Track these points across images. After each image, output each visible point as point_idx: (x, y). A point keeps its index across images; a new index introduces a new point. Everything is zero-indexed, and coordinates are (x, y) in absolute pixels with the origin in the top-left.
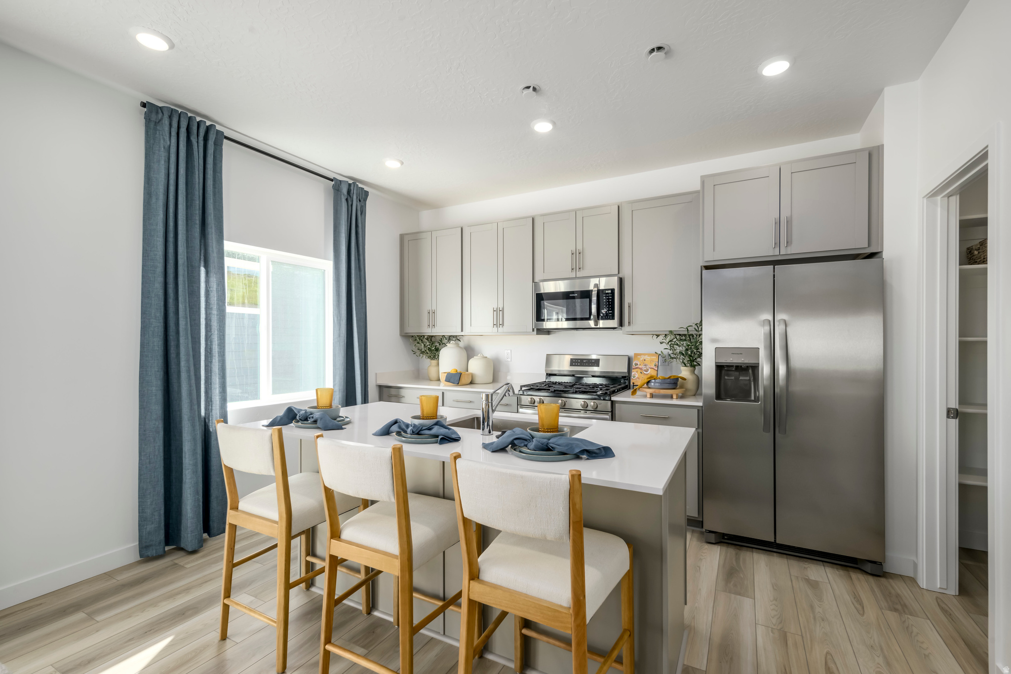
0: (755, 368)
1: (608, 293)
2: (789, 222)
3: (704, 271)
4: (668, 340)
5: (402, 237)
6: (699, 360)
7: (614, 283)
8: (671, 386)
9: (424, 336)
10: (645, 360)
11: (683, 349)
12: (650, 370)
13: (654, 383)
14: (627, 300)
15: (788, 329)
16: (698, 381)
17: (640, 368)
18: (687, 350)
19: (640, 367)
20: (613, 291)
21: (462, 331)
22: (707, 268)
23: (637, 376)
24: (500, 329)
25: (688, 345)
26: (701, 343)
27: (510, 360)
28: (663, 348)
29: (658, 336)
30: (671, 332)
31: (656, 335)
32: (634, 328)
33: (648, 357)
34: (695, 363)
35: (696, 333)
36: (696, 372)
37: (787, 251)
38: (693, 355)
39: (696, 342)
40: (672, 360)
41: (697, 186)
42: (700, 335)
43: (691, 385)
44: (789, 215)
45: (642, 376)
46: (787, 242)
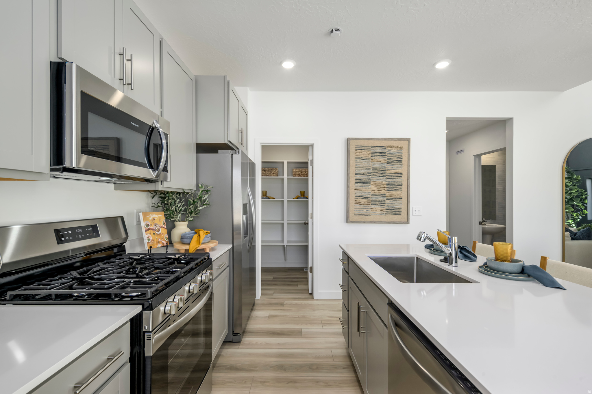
10: (154, 219)
12: (161, 229)
19: (152, 227)
33: (156, 216)
45: (155, 237)
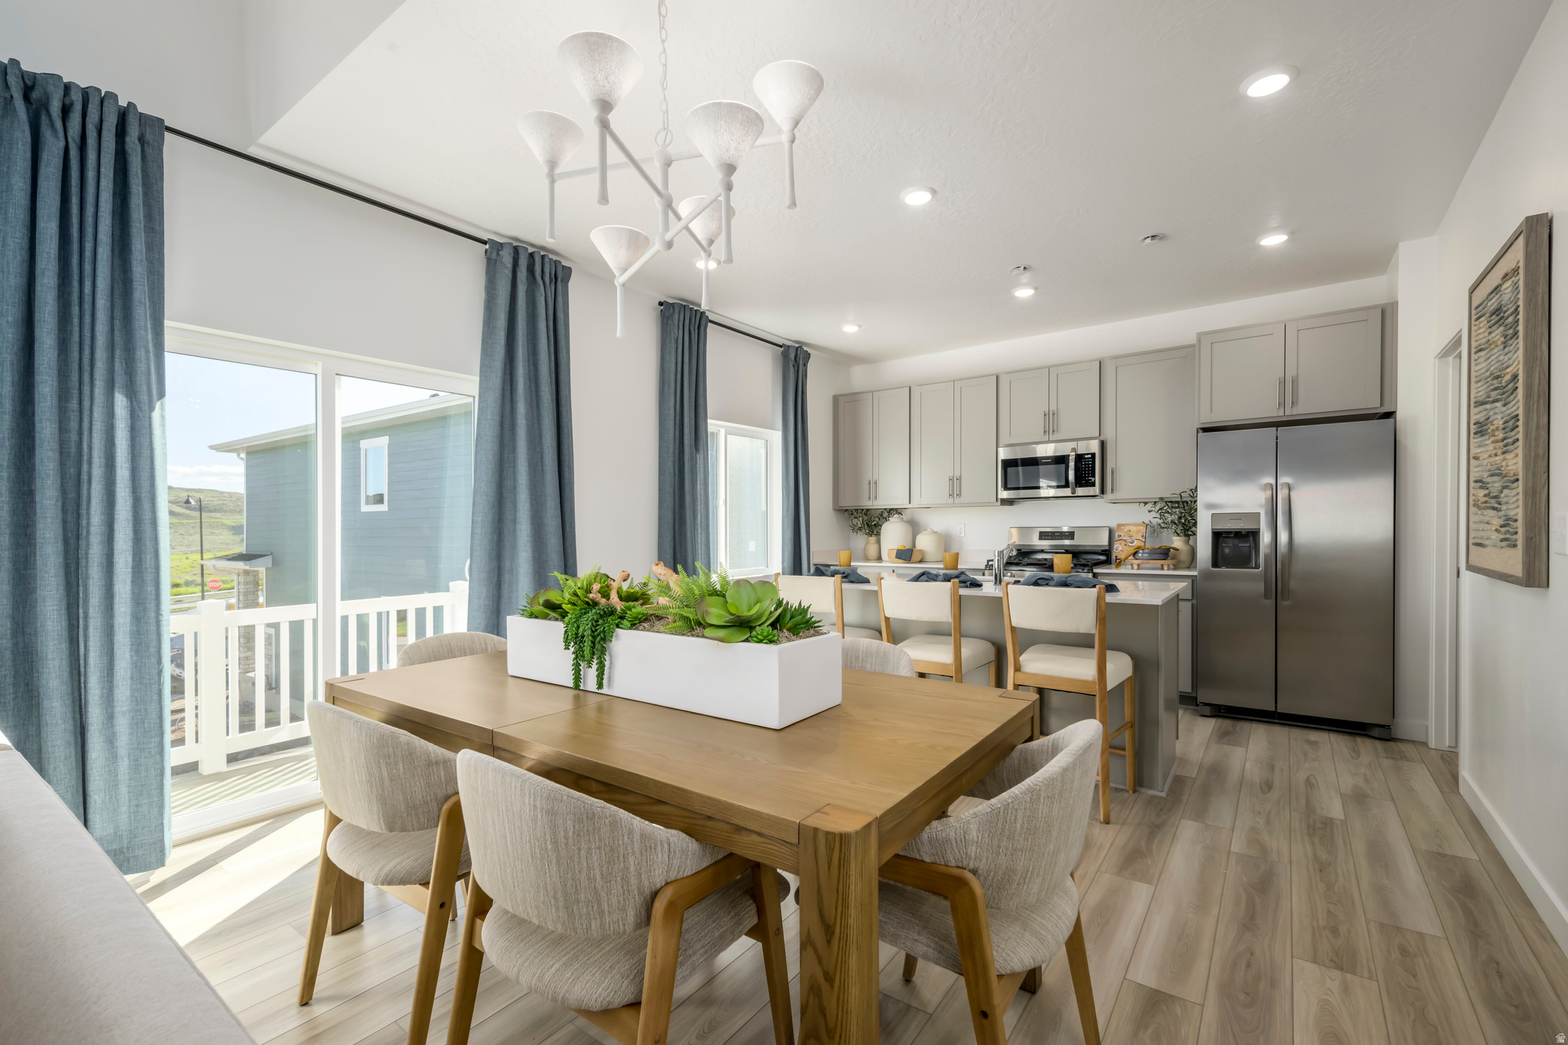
0: (1254, 534)
1: (1088, 458)
2: (1295, 381)
3: (1201, 434)
4: (1158, 508)
5: (836, 399)
6: (1193, 529)
7: (1094, 447)
8: (1161, 557)
9: (863, 510)
10: (1129, 531)
11: (1175, 517)
12: (1136, 541)
13: (1143, 553)
14: (1109, 466)
15: (1292, 493)
16: (1193, 552)
17: (1123, 540)
18: (1180, 518)
19: (1124, 538)
20: (1093, 455)
21: (910, 503)
22: (1206, 430)
23: (1120, 549)
24: (957, 500)
25: (1181, 513)
26: (1196, 510)
27: (963, 535)
28: (1150, 516)
29: (1146, 503)
30: (1161, 499)
31: (1144, 503)
32: (1117, 496)
33: (1134, 528)
34: (1190, 533)
35: (1191, 499)
36: (1191, 542)
37: (1291, 412)
38: (1187, 523)
39: (1191, 509)
40: (1162, 530)
41: (1193, 340)
42: (1196, 501)
43: (1184, 556)
44: (1294, 373)
45: (1127, 548)
46: (1292, 403)
